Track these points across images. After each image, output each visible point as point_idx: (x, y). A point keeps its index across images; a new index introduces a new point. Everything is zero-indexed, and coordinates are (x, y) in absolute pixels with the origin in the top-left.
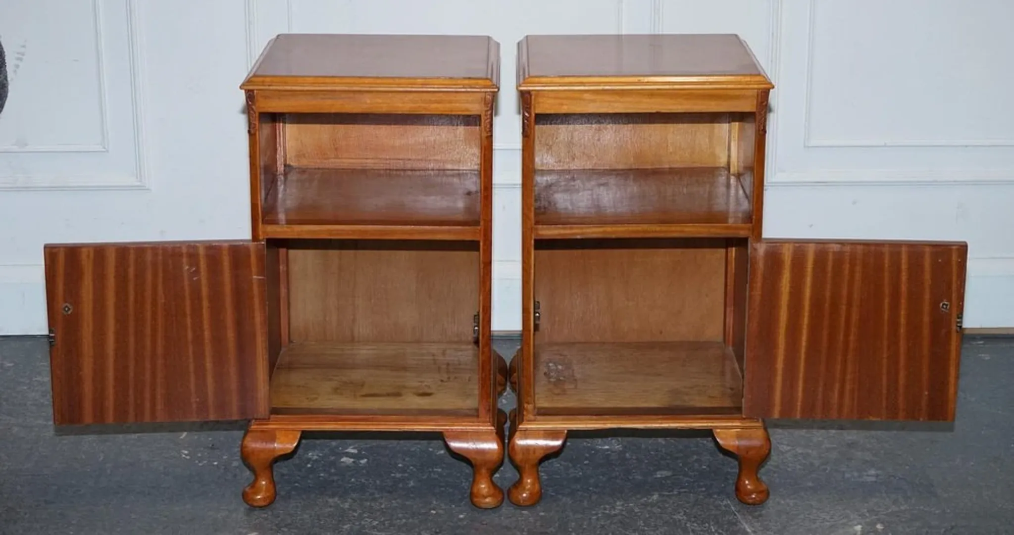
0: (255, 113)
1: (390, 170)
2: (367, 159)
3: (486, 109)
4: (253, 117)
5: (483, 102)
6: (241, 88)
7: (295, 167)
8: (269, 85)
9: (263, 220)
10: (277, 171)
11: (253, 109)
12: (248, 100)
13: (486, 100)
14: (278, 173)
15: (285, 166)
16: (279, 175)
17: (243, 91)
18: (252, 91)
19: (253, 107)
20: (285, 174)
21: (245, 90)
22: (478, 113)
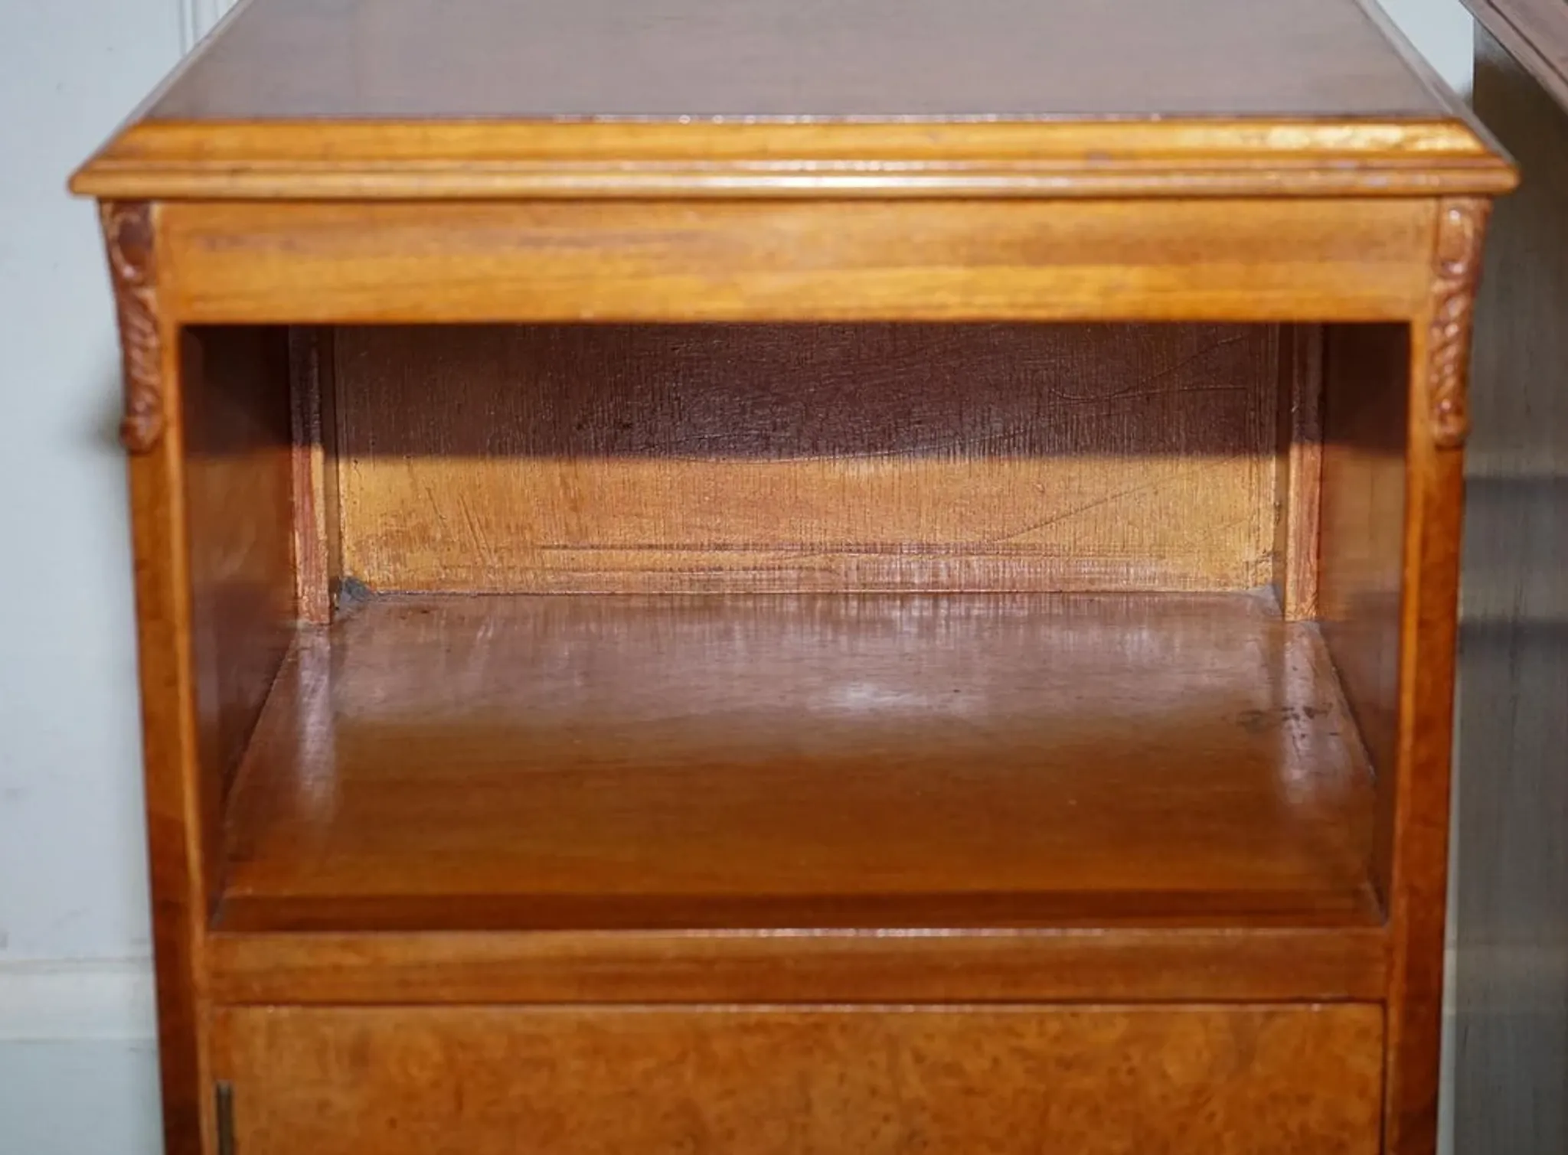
0: (156, 327)
1: (830, 596)
2: (722, 547)
3: (1440, 287)
4: (145, 349)
5: (1425, 253)
6: (74, 186)
7: (381, 590)
8: (235, 172)
9: (212, 907)
10: (296, 613)
11: (143, 306)
12: (118, 256)
13: (1445, 232)
14: (301, 622)
15: (335, 585)
16: (308, 630)
17: (88, 209)
18: (137, 203)
19: (149, 294)
20: (336, 627)
21: (102, 200)
22: (1397, 313)
